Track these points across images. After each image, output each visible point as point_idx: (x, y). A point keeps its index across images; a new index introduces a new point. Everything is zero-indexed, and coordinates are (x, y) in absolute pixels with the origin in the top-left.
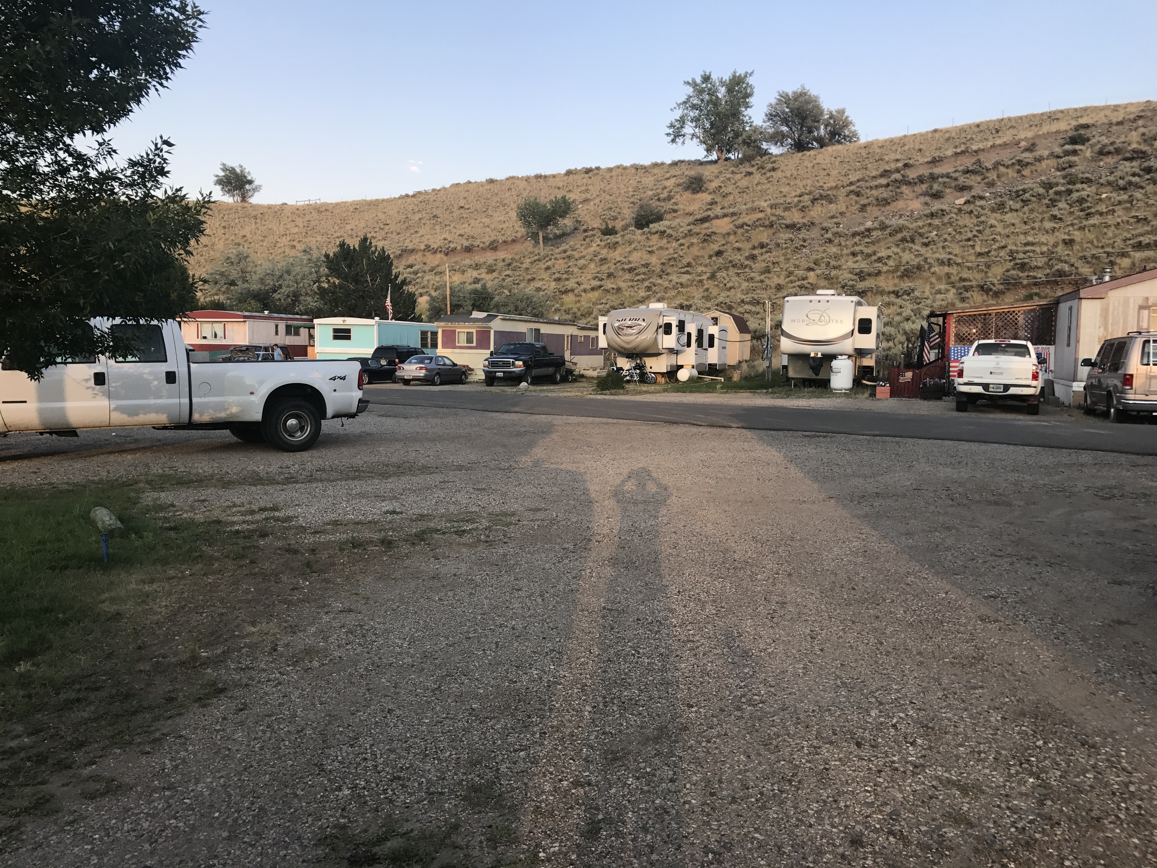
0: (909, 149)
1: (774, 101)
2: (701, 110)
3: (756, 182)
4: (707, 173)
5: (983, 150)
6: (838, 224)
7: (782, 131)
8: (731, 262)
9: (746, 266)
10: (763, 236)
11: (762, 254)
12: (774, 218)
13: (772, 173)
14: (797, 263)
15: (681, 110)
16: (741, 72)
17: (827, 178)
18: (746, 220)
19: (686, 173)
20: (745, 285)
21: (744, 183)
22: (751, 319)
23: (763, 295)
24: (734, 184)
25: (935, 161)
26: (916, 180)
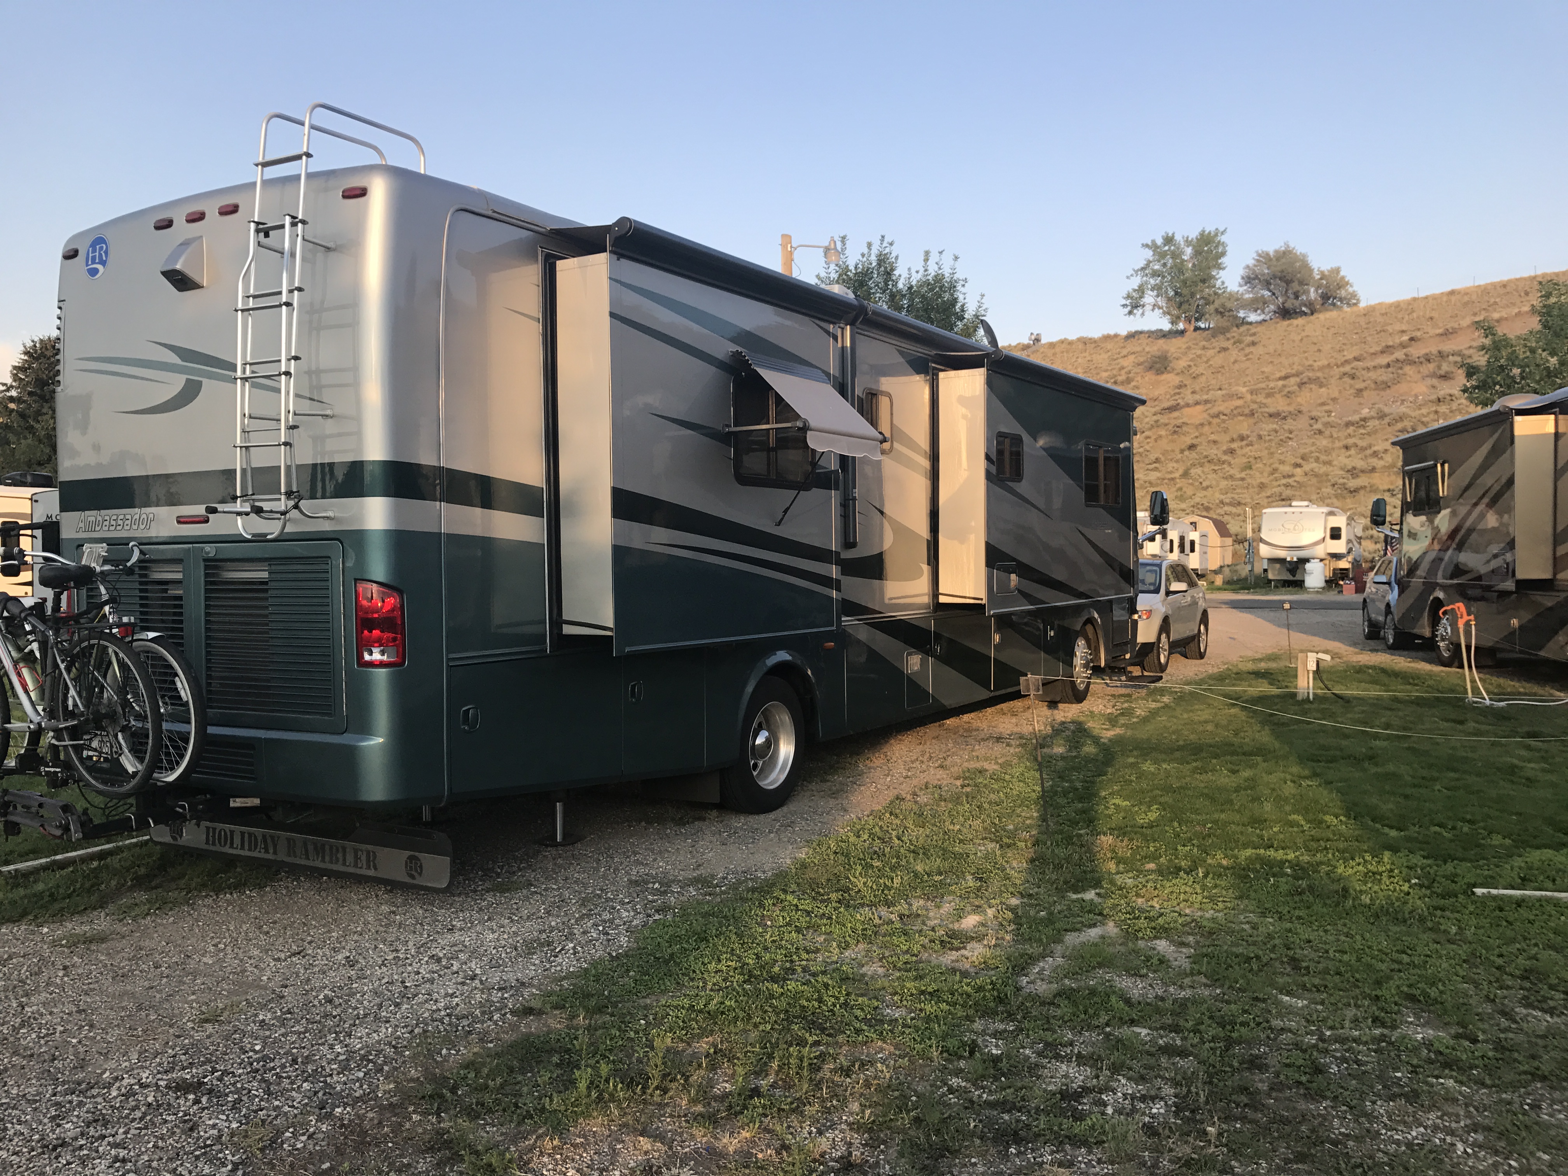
0: (1418, 317)
1: (1251, 262)
2: (1164, 277)
3: (1232, 360)
4: (1173, 350)
5: (1506, 319)
6: (1329, 412)
7: (1263, 296)
8: (1206, 457)
9: (1224, 462)
10: (1243, 427)
11: (1242, 448)
12: (1254, 406)
13: (1252, 349)
14: (1282, 458)
15: (1139, 277)
16: (1210, 228)
17: (1317, 354)
18: (1221, 408)
19: (1147, 349)
20: (1224, 484)
21: (1218, 360)
22: (1232, 521)
23: (1246, 497)
24: (1207, 362)
25: (1447, 334)
26: (1422, 359)
